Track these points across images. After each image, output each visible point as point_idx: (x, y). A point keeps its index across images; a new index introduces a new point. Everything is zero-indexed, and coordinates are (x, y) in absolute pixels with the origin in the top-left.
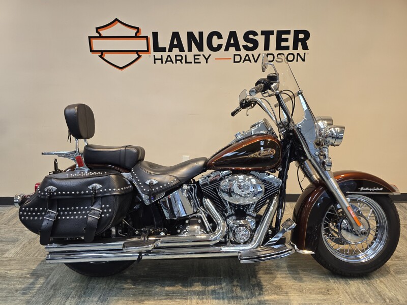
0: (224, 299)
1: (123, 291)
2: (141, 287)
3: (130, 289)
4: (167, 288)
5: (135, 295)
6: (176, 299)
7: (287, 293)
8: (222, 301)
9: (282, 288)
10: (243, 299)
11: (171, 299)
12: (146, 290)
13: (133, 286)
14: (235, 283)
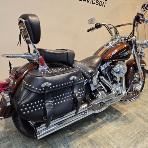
0: (113, 121)
1: (72, 137)
2: (77, 131)
3: (74, 134)
4: (89, 126)
5: (80, 136)
6: (98, 129)
7: (127, 110)
8: (113, 122)
9: (124, 109)
10: (118, 118)
11: (96, 130)
12: (82, 131)
13: (73, 132)
14: (110, 113)
